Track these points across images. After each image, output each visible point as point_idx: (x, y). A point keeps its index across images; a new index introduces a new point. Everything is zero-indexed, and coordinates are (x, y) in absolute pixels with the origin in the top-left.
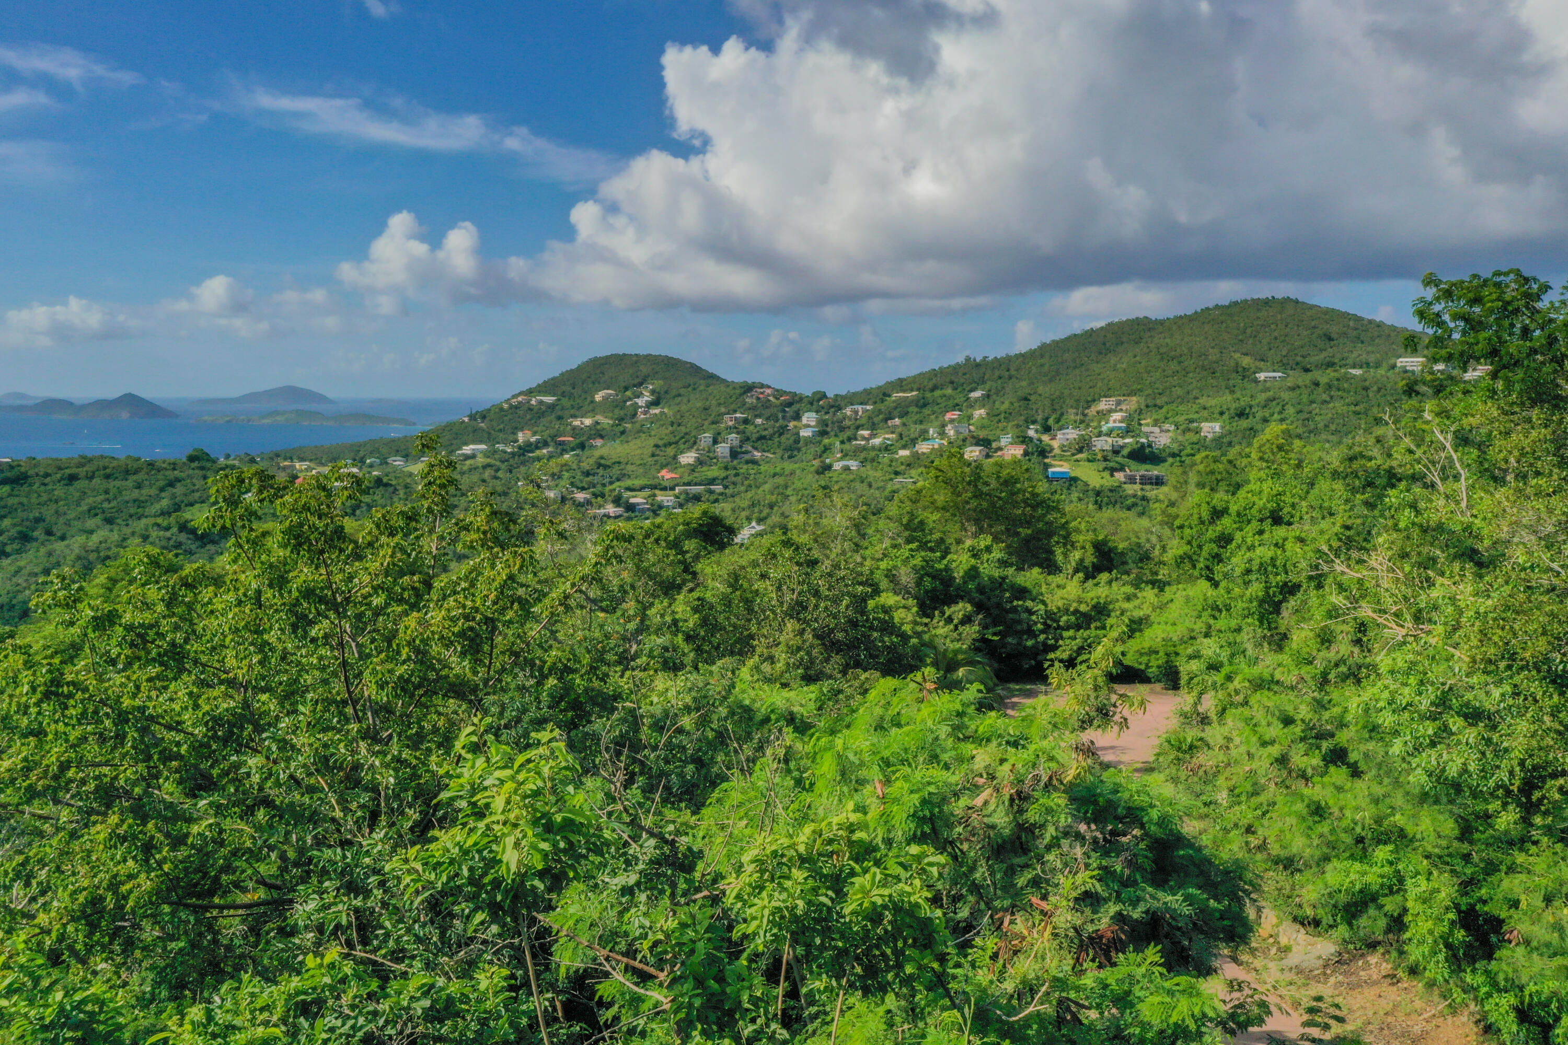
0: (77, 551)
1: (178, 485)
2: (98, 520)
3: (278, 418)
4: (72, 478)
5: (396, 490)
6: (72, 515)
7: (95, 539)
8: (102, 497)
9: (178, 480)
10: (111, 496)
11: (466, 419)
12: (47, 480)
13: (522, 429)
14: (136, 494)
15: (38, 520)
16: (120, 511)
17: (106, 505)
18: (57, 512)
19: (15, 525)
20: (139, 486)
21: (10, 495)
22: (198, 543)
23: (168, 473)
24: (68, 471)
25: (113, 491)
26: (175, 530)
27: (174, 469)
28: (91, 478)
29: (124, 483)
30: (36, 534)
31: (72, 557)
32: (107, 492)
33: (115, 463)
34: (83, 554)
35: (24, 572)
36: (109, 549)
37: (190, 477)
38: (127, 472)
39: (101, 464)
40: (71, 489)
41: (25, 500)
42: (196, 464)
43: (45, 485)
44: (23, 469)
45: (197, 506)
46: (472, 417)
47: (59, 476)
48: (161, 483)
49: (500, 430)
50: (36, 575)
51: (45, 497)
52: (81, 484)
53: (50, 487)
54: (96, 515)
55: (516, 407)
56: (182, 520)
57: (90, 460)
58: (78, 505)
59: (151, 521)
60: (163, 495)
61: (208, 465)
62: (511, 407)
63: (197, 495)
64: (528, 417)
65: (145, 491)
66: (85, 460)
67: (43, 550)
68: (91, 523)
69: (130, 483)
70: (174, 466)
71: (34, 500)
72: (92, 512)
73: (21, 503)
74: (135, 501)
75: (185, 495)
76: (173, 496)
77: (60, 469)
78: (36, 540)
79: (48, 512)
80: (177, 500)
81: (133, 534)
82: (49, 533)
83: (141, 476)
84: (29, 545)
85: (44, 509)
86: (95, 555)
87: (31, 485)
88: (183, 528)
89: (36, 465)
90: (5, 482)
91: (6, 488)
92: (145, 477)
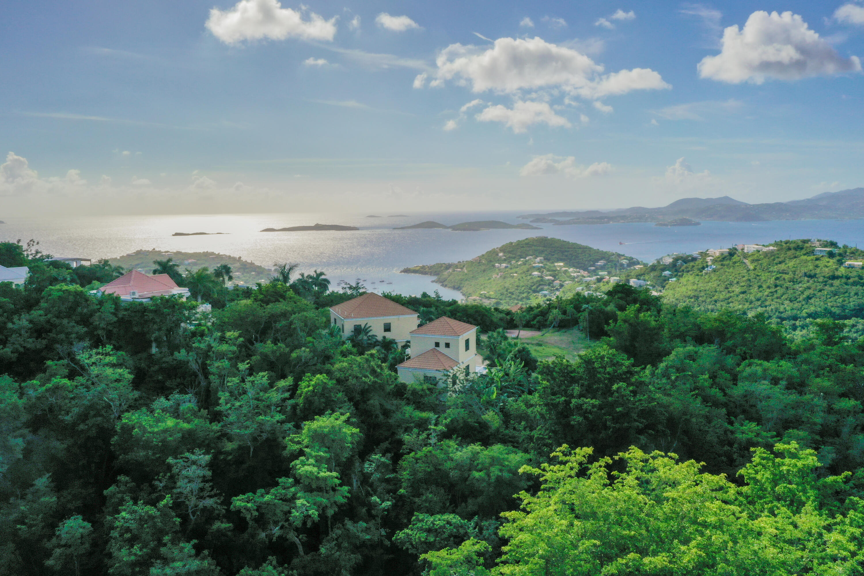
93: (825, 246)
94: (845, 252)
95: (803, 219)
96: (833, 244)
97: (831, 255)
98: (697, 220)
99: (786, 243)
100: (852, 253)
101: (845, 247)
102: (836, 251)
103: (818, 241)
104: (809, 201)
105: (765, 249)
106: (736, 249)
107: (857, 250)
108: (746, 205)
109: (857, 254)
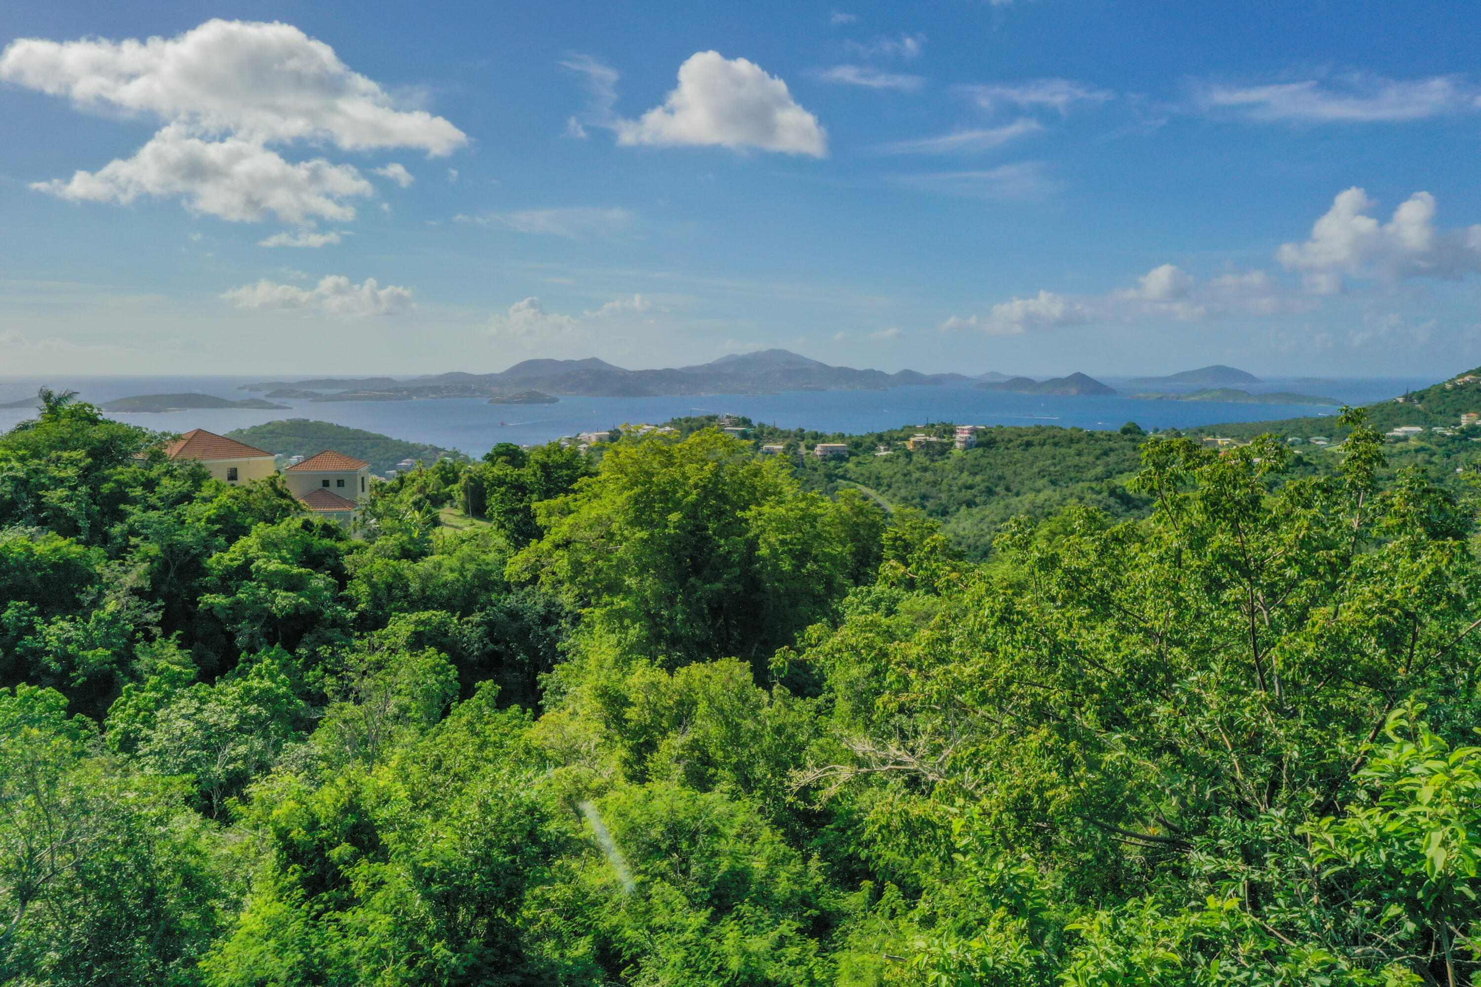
0: (1027, 506)
1: (1112, 454)
2: (1045, 481)
3: (1205, 396)
4: (1029, 444)
5: (1316, 469)
6: (1026, 475)
7: (1042, 497)
8: (1050, 462)
9: (1112, 450)
10: (1056, 461)
11: (1401, 400)
12: (1010, 446)
13: (1466, 412)
14: (1076, 460)
15: (1001, 478)
16: (1062, 474)
17: (1052, 469)
18: (1015, 472)
19: (983, 481)
20: (1079, 454)
21: (982, 456)
22: (1124, 507)
23: (1105, 443)
24: (1025, 438)
25: (1059, 457)
26: (1105, 494)
27: (1110, 440)
28: (1042, 445)
29: (1068, 450)
30: (998, 489)
32: (1054, 457)
33: (1063, 433)
34: (1032, 509)
35: (988, 520)
36: (1051, 506)
37: (1123, 448)
38: (1071, 441)
39: (1051, 433)
40: (1027, 454)
41: (992, 461)
42: (1126, 437)
43: (1007, 449)
44: (993, 435)
45: (1126, 474)
46: (1408, 398)
47: (1019, 442)
48: (1098, 452)
49: (1440, 413)
50: (995, 523)
51: (1006, 460)
52: (1036, 449)
53: (1011, 451)
54: (1044, 476)
55: (1461, 388)
56: (1112, 486)
57: (1043, 430)
58: (1031, 467)
59: (1087, 484)
60: (1098, 462)
61: (1139, 437)
62: (1456, 387)
63: (1127, 464)
64: (1476, 398)
65: (1084, 459)
66: (1040, 430)
67: (1002, 503)
68: (1040, 483)
69: (1072, 451)
70: (1110, 437)
71: (999, 461)
72: (1041, 474)
73: (989, 463)
74: (1075, 466)
75: (1117, 463)
76: (1107, 464)
77: (1020, 436)
78: (998, 494)
79: (1008, 472)
80: (1110, 468)
81: (1072, 495)
82: (1008, 489)
83: (1082, 445)
84: (992, 498)
85: (1005, 469)
86: (1040, 510)
87: (998, 449)
88: (1112, 492)
89: (1002, 433)
90: (979, 445)
91: (980, 451)
92: (1085, 446)
93: (737, 425)
94: (762, 432)
95: (703, 394)
96: (746, 422)
97: (744, 436)
98: (554, 395)
99: (687, 422)
100: (771, 433)
101: (761, 425)
102: (750, 431)
103: (728, 417)
104: (710, 366)
105: (659, 431)
106: (619, 432)
107: (776, 430)
108: (624, 371)
109: (776, 434)
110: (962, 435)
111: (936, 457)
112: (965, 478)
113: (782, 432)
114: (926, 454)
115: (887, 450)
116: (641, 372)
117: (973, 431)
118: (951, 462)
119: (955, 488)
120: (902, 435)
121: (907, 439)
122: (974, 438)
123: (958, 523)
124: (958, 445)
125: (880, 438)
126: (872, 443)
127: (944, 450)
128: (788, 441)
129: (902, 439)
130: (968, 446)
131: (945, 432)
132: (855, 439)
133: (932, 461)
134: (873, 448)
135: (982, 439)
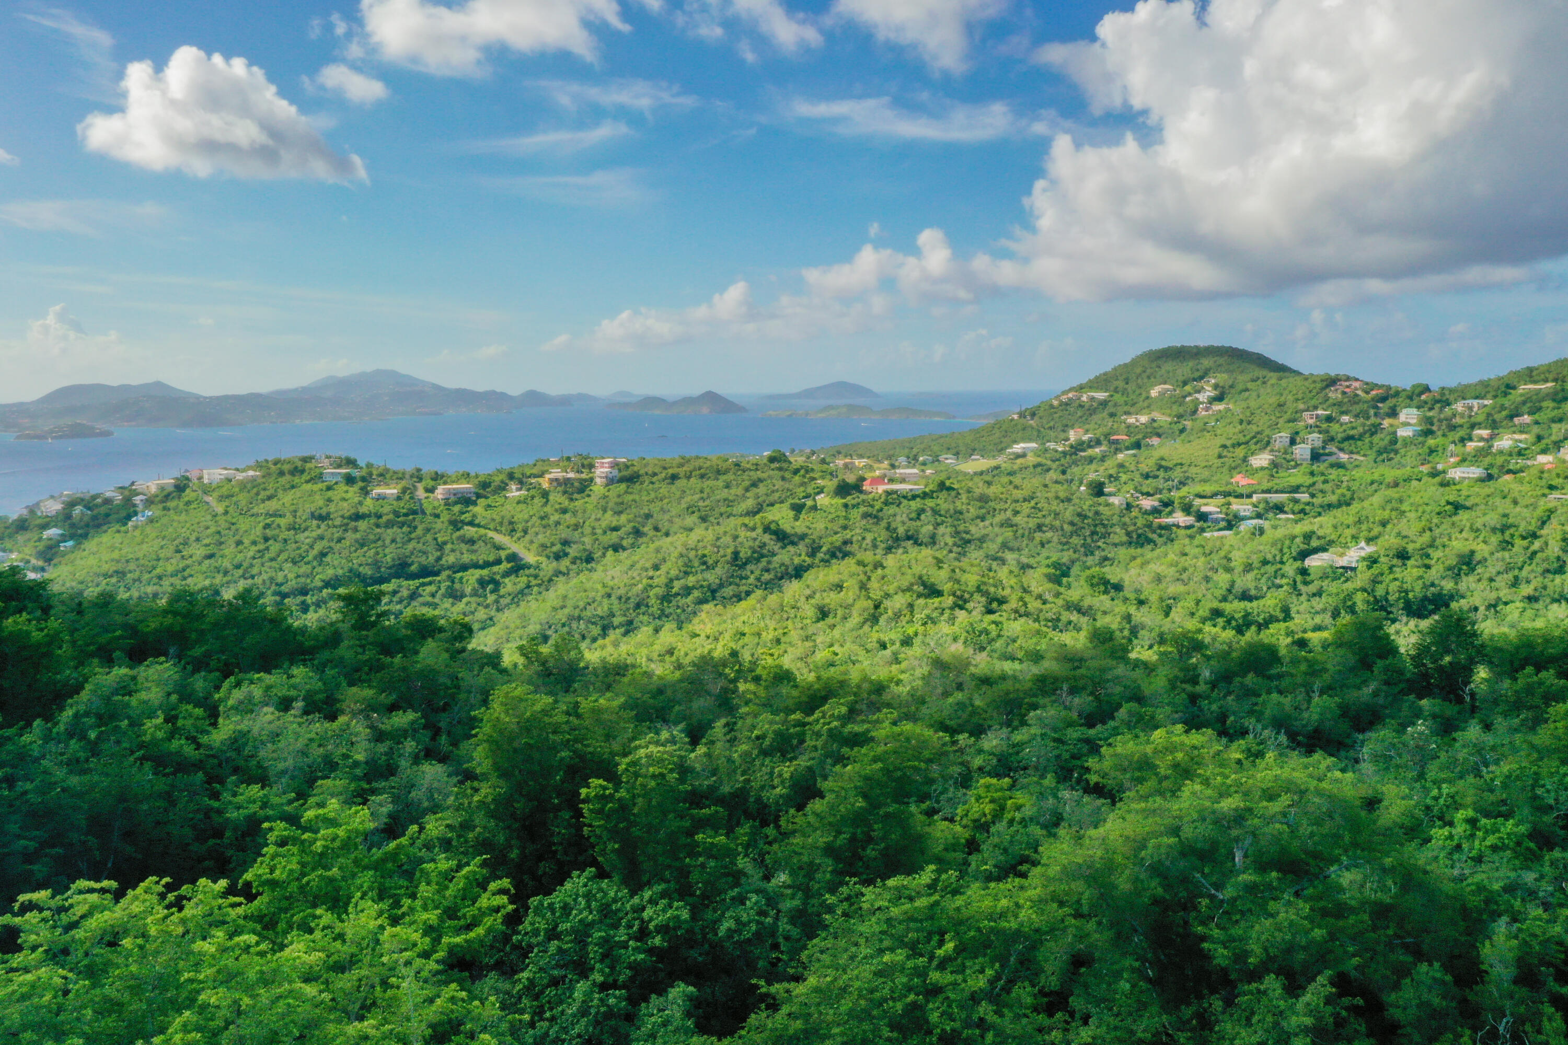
0: (680, 549)
1: (761, 485)
2: (695, 518)
5: (958, 494)
6: (674, 512)
7: (694, 537)
8: (698, 496)
9: (761, 480)
10: (705, 495)
11: (1016, 417)
12: (654, 479)
13: (1072, 427)
14: (725, 494)
15: (648, 516)
16: (712, 509)
17: (701, 504)
18: (662, 509)
19: (629, 521)
20: (728, 486)
21: (626, 492)
22: (779, 544)
23: (752, 473)
24: (670, 471)
25: (707, 490)
26: (759, 530)
27: (757, 470)
28: (689, 477)
29: (715, 483)
30: (646, 529)
31: (676, 554)
32: (702, 492)
33: (708, 463)
34: (685, 551)
35: (638, 566)
36: (705, 547)
37: (770, 477)
38: (719, 472)
39: (697, 464)
40: (673, 487)
41: (637, 497)
42: (773, 466)
43: (652, 483)
44: (636, 469)
45: (777, 506)
46: (1022, 415)
47: (663, 475)
48: (747, 483)
49: (1050, 428)
51: (653, 495)
52: (681, 483)
53: (656, 486)
54: (694, 513)
55: (1067, 404)
56: (765, 521)
57: (689, 461)
58: (679, 503)
59: (740, 520)
60: (748, 494)
61: (785, 465)
62: (1061, 404)
63: (777, 495)
64: (1079, 414)
65: (733, 491)
66: (685, 461)
67: (652, 546)
68: (690, 520)
69: (720, 483)
70: (756, 467)
71: (645, 498)
72: (691, 510)
73: (634, 500)
74: (725, 500)
75: (767, 495)
76: (757, 497)
77: (665, 468)
78: (646, 535)
79: (655, 508)
80: (760, 500)
81: (725, 533)
82: (656, 529)
83: (730, 477)
84: (641, 540)
85: (651, 506)
86: (693, 553)
87: (642, 484)
88: (767, 529)
89: (646, 465)
90: (621, 480)
91: (623, 486)
92: (733, 477)
93: (339, 466)
94: (371, 474)
95: (298, 421)
96: (351, 462)
97: (350, 480)
98: (105, 427)
99: (275, 464)
100: (381, 475)
101: (369, 466)
102: (355, 473)
103: (328, 457)
104: (305, 389)
105: (240, 476)
106: (187, 479)
107: (387, 470)
108: (197, 397)
109: (388, 476)
110: (602, 470)
111: (575, 496)
112: (609, 519)
113: (395, 473)
114: (565, 492)
115: (520, 489)
116: (218, 398)
117: (614, 465)
118: (593, 500)
119: (599, 531)
120: (535, 471)
121: (541, 475)
122: (615, 472)
123: (605, 571)
124: (598, 480)
125: (511, 476)
126: (502, 482)
127: (584, 487)
128: (403, 483)
129: (536, 476)
130: (610, 481)
131: (583, 466)
132: (481, 479)
133: (571, 500)
134: (503, 487)
135: (625, 473)
